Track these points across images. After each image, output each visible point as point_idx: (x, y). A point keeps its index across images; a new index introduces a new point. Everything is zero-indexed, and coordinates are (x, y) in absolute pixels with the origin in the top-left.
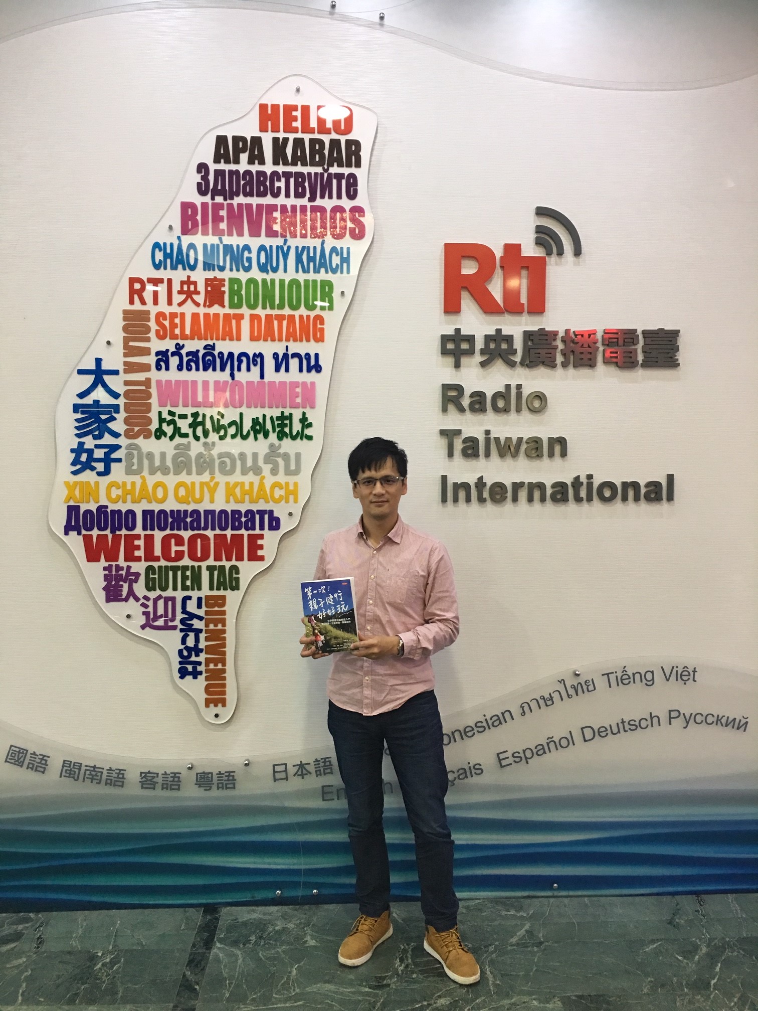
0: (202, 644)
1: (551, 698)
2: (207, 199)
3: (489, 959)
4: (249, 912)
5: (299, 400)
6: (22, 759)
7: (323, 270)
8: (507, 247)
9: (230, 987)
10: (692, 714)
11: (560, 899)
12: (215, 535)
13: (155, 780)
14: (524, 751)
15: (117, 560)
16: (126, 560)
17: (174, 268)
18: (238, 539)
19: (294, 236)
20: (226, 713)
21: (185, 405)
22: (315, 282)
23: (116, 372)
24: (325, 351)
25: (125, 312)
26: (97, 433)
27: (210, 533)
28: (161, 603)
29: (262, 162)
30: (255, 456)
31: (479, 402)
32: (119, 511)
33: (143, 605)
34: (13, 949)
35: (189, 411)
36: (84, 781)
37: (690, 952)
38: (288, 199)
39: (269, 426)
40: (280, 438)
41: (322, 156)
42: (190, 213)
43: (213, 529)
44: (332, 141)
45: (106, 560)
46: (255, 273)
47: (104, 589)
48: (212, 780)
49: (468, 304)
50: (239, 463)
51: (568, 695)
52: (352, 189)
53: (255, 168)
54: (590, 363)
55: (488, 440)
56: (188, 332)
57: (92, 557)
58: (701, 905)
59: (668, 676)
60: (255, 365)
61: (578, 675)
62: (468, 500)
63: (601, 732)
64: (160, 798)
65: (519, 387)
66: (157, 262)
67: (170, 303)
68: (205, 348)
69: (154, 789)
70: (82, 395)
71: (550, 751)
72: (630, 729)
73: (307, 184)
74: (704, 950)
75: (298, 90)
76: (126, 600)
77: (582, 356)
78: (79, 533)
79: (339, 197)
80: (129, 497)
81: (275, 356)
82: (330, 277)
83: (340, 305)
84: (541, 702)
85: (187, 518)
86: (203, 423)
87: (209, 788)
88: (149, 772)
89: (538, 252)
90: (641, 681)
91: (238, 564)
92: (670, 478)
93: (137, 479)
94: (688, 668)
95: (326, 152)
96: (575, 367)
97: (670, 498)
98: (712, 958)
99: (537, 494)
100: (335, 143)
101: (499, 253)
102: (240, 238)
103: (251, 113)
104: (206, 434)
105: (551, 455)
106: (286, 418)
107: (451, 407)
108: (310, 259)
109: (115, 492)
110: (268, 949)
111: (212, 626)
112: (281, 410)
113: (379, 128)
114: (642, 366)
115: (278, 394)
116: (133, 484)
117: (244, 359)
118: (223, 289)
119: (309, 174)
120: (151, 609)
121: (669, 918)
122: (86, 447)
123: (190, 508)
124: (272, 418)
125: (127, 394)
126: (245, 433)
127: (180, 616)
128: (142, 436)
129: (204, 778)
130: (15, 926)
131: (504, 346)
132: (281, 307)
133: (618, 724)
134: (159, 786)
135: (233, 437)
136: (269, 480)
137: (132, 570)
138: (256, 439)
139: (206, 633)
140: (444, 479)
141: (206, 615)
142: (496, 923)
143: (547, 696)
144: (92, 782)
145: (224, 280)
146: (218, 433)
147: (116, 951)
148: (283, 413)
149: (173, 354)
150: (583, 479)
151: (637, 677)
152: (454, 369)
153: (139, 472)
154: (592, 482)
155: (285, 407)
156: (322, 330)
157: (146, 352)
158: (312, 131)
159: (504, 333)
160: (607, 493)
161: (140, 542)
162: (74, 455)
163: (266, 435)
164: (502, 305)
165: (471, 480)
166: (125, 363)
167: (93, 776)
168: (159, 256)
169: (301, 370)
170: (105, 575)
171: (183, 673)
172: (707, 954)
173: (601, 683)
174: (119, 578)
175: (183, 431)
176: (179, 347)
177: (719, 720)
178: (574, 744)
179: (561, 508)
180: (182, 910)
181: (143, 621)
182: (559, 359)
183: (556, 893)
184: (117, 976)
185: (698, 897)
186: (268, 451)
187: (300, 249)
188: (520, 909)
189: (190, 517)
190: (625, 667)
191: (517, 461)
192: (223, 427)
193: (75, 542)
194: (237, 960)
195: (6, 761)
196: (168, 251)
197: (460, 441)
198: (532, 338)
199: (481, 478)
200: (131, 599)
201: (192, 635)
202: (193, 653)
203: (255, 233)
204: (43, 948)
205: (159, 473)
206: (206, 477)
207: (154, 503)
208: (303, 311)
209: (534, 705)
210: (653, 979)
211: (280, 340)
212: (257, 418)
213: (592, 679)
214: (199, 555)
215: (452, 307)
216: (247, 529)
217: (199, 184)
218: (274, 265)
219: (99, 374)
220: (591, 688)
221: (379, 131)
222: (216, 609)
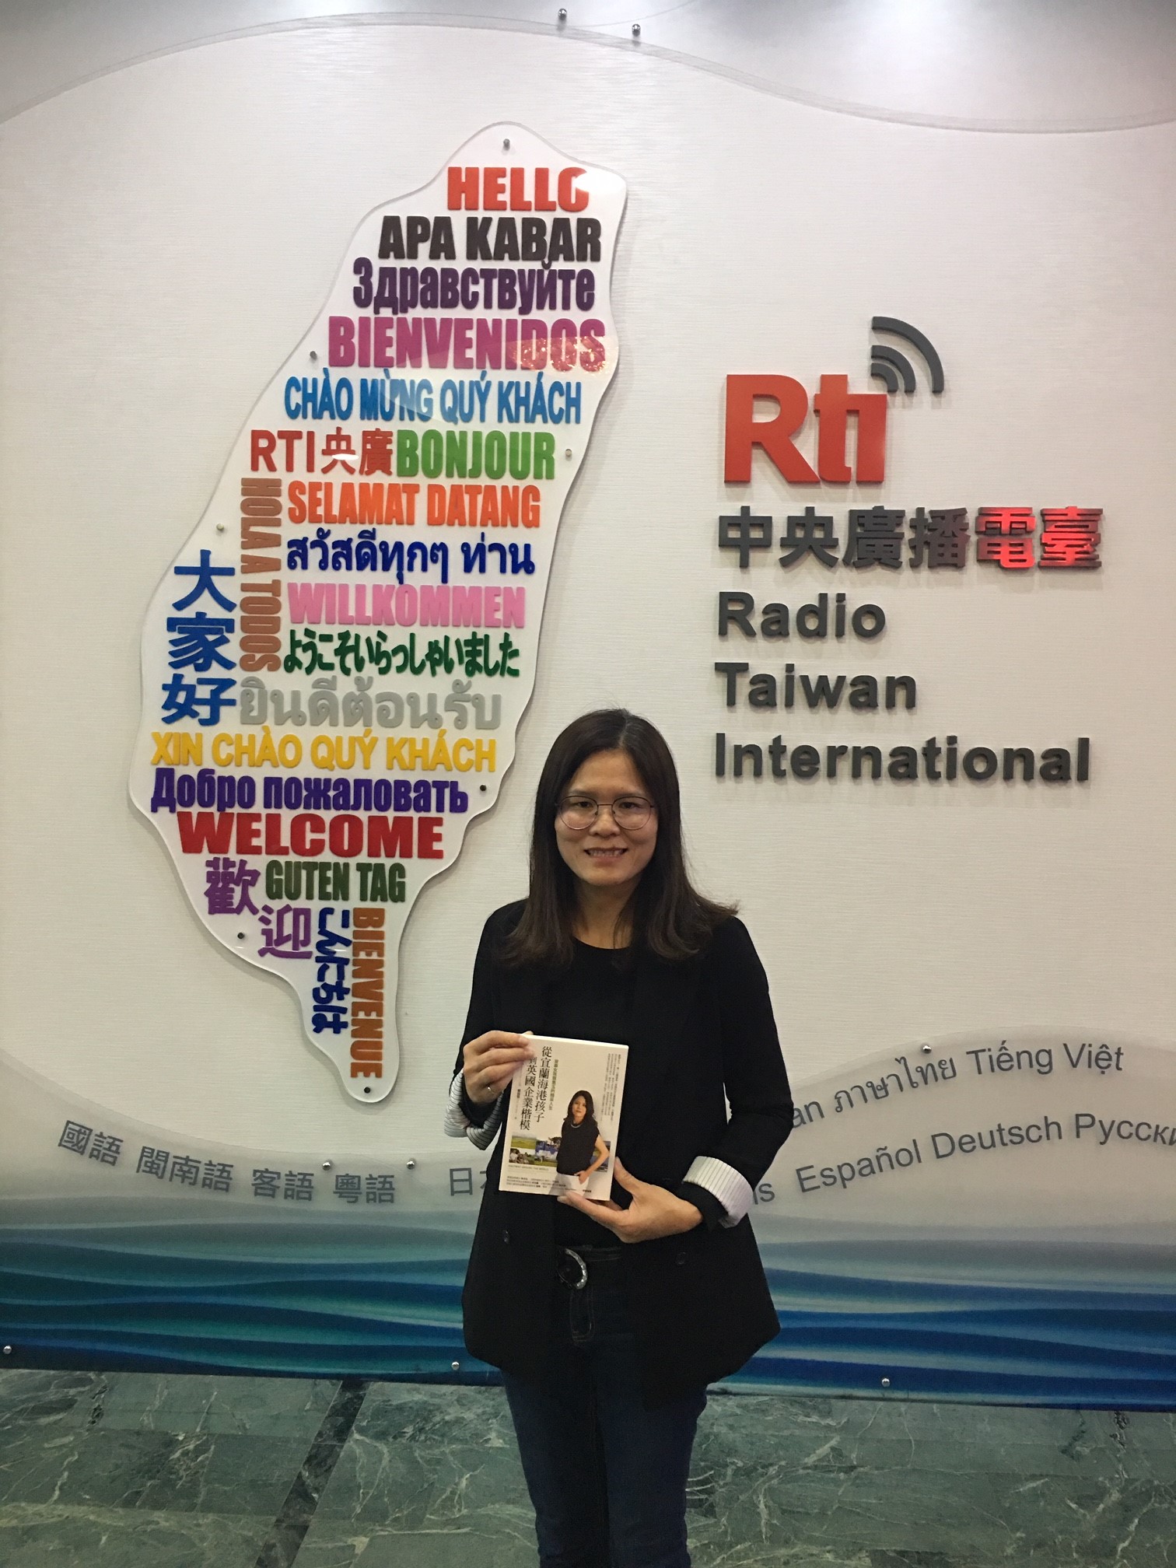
0: (348, 983)
1: (884, 1087)
2: (368, 312)
3: (766, 1486)
4: (409, 1391)
5: (499, 615)
6: (83, 1143)
7: (539, 418)
8: (825, 379)
9: (364, 1499)
10: (1113, 1122)
11: (895, 1404)
12: (369, 817)
13: (275, 1183)
14: (840, 1168)
15: (226, 851)
16: (239, 851)
17: (317, 415)
18: (404, 824)
19: (496, 366)
20: (381, 1087)
21: (330, 622)
22: (526, 435)
23: (230, 572)
24: (540, 542)
25: (245, 482)
26: (201, 661)
27: (363, 815)
28: (288, 918)
29: (451, 255)
30: (432, 698)
31: (776, 622)
32: (231, 779)
33: (264, 920)
34: (56, 1423)
35: (335, 630)
36: (171, 1180)
37: (1092, 1498)
38: (488, 311)
39: (453, 654)
40: (470, 673)
41: (541, 244)
42: (342, 333)
43: (368, 808)
44: (557, 221)
45: (211, 851)
46: (438, 423)
47: (207, 893)
48: (359, 1188)
49: (762, 470)
50: (407, 710)
51: (912, 1083)
52: (585, 294)
53: (440, 265)
54: (954, 560)
55: (790, 680)
56: (336, 511)
57: (190, 845)
58: (1122, 1428)
59: (1075, 1061)
60: (435, 561)
61: (927, 1051)
62: (758, 773)
63: (965, 1145)
64: (283, 1211)
65: (841, 598)
66: (293, 407)
67: (310, 468)
68: (361, 535)
69: (273, 1196)
70: (180, 605)
71: (881, 1170)
72: (1011, 1141)
73: (517, 288)
74: (1115, 1496)
75: (507, 145)
76: (238, 911)
77: (941, 550)
78: (172, 810)
79: (566, 306)
80: (245, 757)
81: (465, 547)
82: (550, 428)
83: (565, 472)
84: (869, 1092)
85: (329, 790)
86: (355, 649)
87: (353, 1199)
88: (267, 1171)
89: (875, 388)
90: (1031, 1066)
91: (404, 862)
92: (1084, 744)
93: (256, 730)
94: (1107, 1048)
95: (548, 238)
96: (931, 567)
97: (1083, 776)
98: (1126, 1509)
99: (867, 766)
100: (561, 225)
101: (812, 389)
102: (416, 371)
103: (436, 183)
104: (359, 664)
105: (891, 704)
106: (480, 642)
107: (733, 628)
108: (520, 401)
109: (225, 751)
110: (430, 1447)
111: (362, 955)
112: (472, 629)
113: (629, 201)
114: (1041, 567)
115: (468, 606)
116: (252, 738)
117: (419, 552)
118: (389, 447)
119: (521, 272)
120: (273, 926)
121: (1066, 1444)
122: (185, 682)
123: (335, 775)
124: (458, 642)
125: (245, 603)
126: (417, 664)
127: (316, 937)
128: (265, 668)
129: (347, 1183)
130: (66, 1390)
131: (818, 534)
132: (475, 473)
133: (991, 1132)
134: (280, 1194)
135: (400, 669)
136: (452, 736)
137: (248, 867)
138: (434, 673)
139: (354, 965)
140: (721, 738)
141: (354, 938)
142: (786, 1433)
143: (877, 1082)
144: (183, 1182)
145: (391, 434)
146: (378, 663)
147: (205, 1435)
148: (474, 634)
149: (314, 545)
150: (942, 744)
151: (1024, 1058)
152: (739, 569)
153: (259, 721)
154: (956, 749)
155: (479, 626)
156: (536, 509)
157: (274, 541)
158: (526, 207)
159: (817, 514)
160: (980, 767)
161: (260, 826)
162: (166, 694)
163: (449, 669)
164: (817, 473)
165: (764, 742)
166: (244, 558)
167: (184, 1172)
168: (296, 398)
169: (503, 570)
170: (209, 873)
171: (319, 1024)
172: (1121, 1503)
173: (964, 1065)
174: (228, 878)
175: (326, 660)
176: (322, 534)
177: (1158, 1133)
178: (920, 1161)
179: (904, 789)
180: (311, 1381)
181: (262, 942)
182: (906, 554)
183: (888, 1394)
184: (201, 1471)
185: (1118, 1414)
186: (452, 692)
187: (505, 385)
188: (829, 1414)
189: (334, 790)
190: (1004, 1042)
191: (836, 713)
192: (385, 654)
193: (166, 822)
194: (380, 1461)
195: (60, 1145)
196: (310, 391)
197: (748, 680)
198: (862, 520)
199: (778, 740)
200: (246, 910)
201: (333, 967)
202: (335, 994)
203: (438, 362)
204: (101, 1424)
205: (289, 722)
206: (358, 730)
207: (281, 767)
208: (508, 480)
209: (856, 1095)
210: (1023, 1535)
211: (473, 524)
212: (437, 642)
213: (951, 1060)
214: (346, 847)
215: (737, 474)
216: (418, 809)
217: (357, 291)
218: (466, 410)
219: (205, 573)
220: (949, 1073)
221: (629, 205)
222: (370, 929)
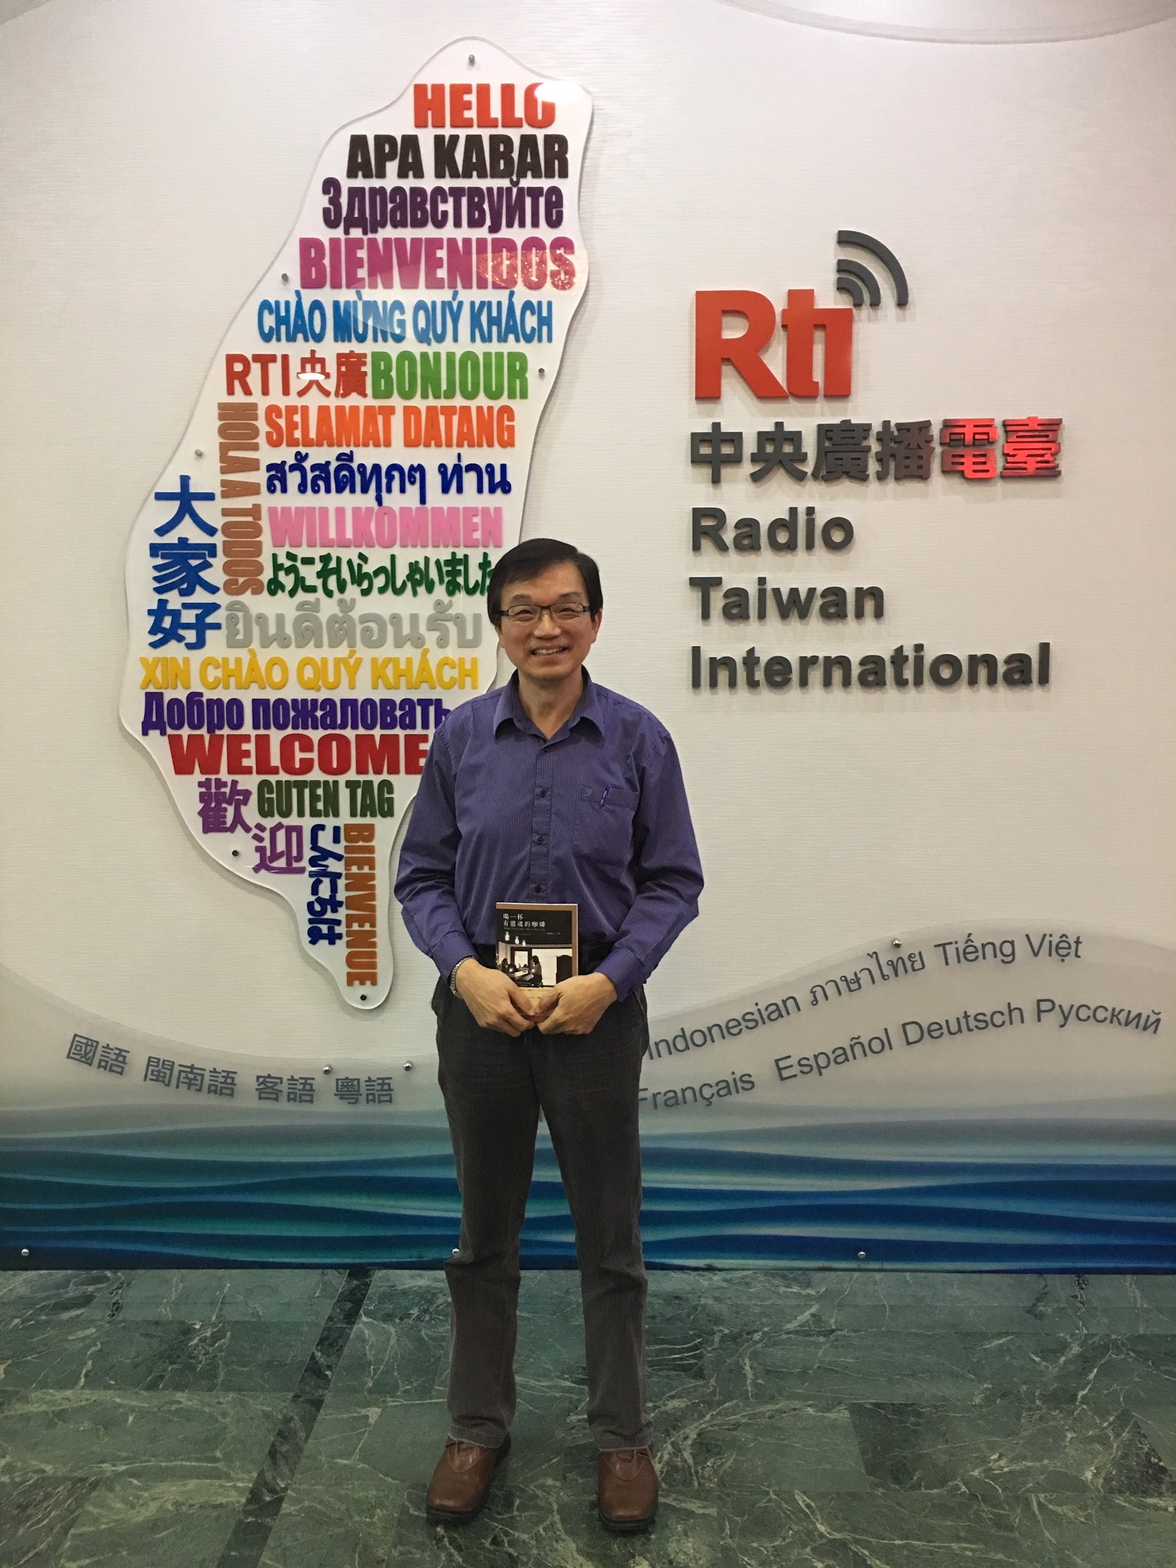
0: (341, 896)
1: (857, 980)
2: (338, 232)
3: (752, 1349)
4: (412, 1277)
5: (477, 535)
6: (91, 1055)
7: (511, 337)
8: (793, 295)
9: (375, 1373)
10: (1072, 1006)
11: (870, 1274)
12: (357, 735)
13: (278, 1087)
14: (816, 1057)
15: (217, 772)
16: (230, 772)
17: (291, 338)
18: (390, 742)
19: (467, 285)
20: (377, 994)
21: (311, 545)
22: (499, 355)
23: (210, 497)
24: (515, 461)
25: (222, 407)
26: (185, 586)
27: (350, 733)
28: (281, 835)
29: (419, 174)
30: (414, 618)
31: (748, 536)
32: (219, 701)
33: (256, 837)
34: (77, 1316)
35: (317, 553)
36: (177, 1087)
37: (1054, 1351)
38: (458, 230)
39: (433, 574)
40: (451, 593)
41: (509, 162)
42: (313, 255)
43: (355, 727)
44: (523, 138)
45: (203, 772)
46: (412, 345)
47: (200, 813)
48: (359, 1090)
49: (732, 386)
50: (390, 629)
51: (883, 976)
52: (554, 211)
53: (408, 183)
54: (920, 472)
55: (762, 593)
56: (313, 434)
57: (182, 767)
58: (1082, 1289)
59: (1036, 950)
60: (413, 483)
61: (898, 946)
62: (732, 684)
63: (933, 1032)
64: (285, 1113)
65: (810, 511)
66: (266, 330)
67: (286, 391)
68: (338, 458)
69: (276, 1099)
70: (162, 531)
71: (855, 1058)
72: (977, 1027)
73: (486, 206)
74: (1076, 1349)
75: (472, 61)
76: (232, 829)
77: (907, 462)
78: (163, 733)
79: (535, 224)
80: (232, 680)
81: (442, 468)
82: (522, 347)
83: (538, 390)
84: (843, 986)
85: (316, 710)
86: (337, 571)
87: (353, 1101)
88: (269, 1076)
89: (842, 303)
90: (995, 956)
91: (392, 778)
92: (1045, 648)
93: (243, 654)
94: (1067, 937)
95: (515, 155)
96: (897, 479)
97: (1044, 679)
98: (1085, 1361)
99: (837, 675)
100: (528, 142)
101: (779, 305)
102: (388, 291)
103: (404, 97)
104: (342, 587)
105: (859, 614)
106: (459, 562)
107: (706, 543)
108: (492, 321)
109: (213, 674)
110: (435, 1326)
111: (354, 869)
112: (451, 550)
113: (595, 116)
114: (1003, 477)
115: (447, 527)
116: (238, 661)
117: (396, 474)
118: (363, 369)
119: (490, 190)
120: (267, 843)
121: (1028, 1304)
122: (170, 606)
123: (321, 696)
124: (438, 562)
125: (226, 528)
126: (399, 584)
127: (308, 853)
128: (249, 591)
129: (347, 1086)
130: (85, 1287)
131: (788, 449)
132: (450, 395)
133: (958, 1019)
134: (284, 1097)
135: (382, 590)
136: (435, 656)
137: (239, 787)
138: (415, 593)
139: (346, 879)
140: (696, 651)
141: (346, 852)
142: (769, 1302)
143: (850, 977)
144: (189, 1088)
145: (365, 355)
146: (360, 585)
147: (220, 1322)
148: (454, 554)
149: (293, 468)
150: (909, 652)
151: (989, 949)
152: (711, 484)
153: (246, 643)
154: (922, 656)
155: (458, 546)
156: (511, 429)
157: (252, 465)
158: (493, 124)
159: (788, 428)
160: (946, 673)
161: (250, 747)
162: (152, 619)
163: (430, 588)
164: (784, 385)
165: (738, 654)
166: (224, 483)
167: (190, 1079)
168: (269, 321)
169: (480, 490)
170: (201, 794)
171: (315, 936)
172: (1080, 1356)
173: (932, 959)
174: (220, 798)
175: (308, 583)
176: (301, 458)
177: (1114, 1015)
178: (891, 1048)
179: (874, 696)
180: (320, 1271)
181: (256, 859)
182: (873, 467)
183: (863, 1266)
184: (219, 1355)
185: (1079, 1277)
186: (433, 612)
187: (477, 305)
188: (809, 1285)
189: (321, 710)
190: (970, 935)
191: (807, 624)
192: (367, 576)
193: (157, 745)
194: (389, 1340)
195: (68, 1057)
196: (283, 313)
197: (722, 594)
198: (830, 434)
199: (751, 651)
200: (239, 828)
201: (326, 882)
202: (329, 907)
203: (409, 283)
204: (120, 1316)
205: (275, 645)
206: (343, 651)
207: (268, 689)
208: (482, 401)
209: (831, 989)
210: (990, 1386)
211: (449, 445)
212: (417, 562)
213: (920, 953)
214: (335, 765)
215: (707, 391)
216: (403, 727)
217: (326, 211)
218: (439, 331)
219: (186, 498)
220: (918, 965)
221: (595, 120)
222: (361, 843)
